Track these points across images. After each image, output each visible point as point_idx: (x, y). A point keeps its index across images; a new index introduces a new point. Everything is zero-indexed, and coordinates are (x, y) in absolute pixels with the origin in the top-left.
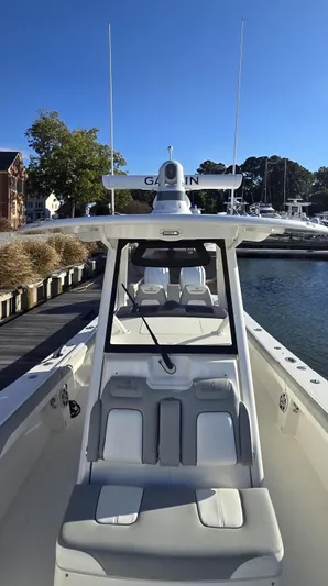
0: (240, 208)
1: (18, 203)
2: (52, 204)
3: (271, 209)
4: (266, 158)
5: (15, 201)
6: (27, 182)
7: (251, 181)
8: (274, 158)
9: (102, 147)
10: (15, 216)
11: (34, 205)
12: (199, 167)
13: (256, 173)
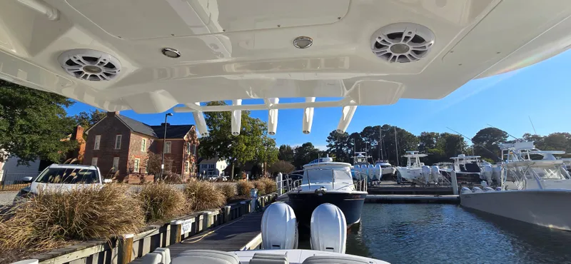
0: (364, 161)
1: (191, 163)
2: (221, 165)
3: (388, 164)
4: (379, 126)
5: (188, 161)
6: (198, 147)
7: (370, 144)
8: (386, 126)
9: (254, 121)
10: (187, 173)
11: (208, 166)
12: (329, 135)
13: (372, 138)
